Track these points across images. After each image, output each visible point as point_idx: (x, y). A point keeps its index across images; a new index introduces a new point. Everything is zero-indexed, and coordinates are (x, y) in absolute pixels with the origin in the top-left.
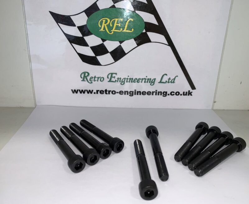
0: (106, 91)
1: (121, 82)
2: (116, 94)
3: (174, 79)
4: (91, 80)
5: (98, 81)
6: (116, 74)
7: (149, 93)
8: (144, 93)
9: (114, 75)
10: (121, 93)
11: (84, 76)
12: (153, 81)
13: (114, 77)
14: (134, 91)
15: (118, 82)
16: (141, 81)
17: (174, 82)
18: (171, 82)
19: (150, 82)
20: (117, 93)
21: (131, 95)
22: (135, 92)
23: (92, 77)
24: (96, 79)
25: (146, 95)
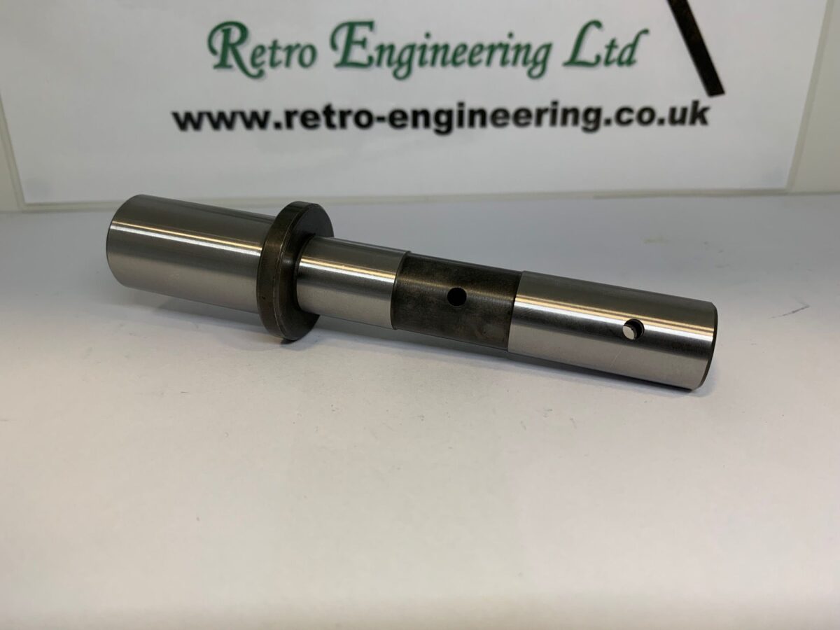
0: (328, 111)
1: (396, 66)
2: (377, 126)
3: (633, 46)
4: (258, 61)
5: (288, 64)
7: (522, 117)
8: (499, 117)
9: (360, 33)
10: (396, 119)
11: (226, 44)
12: (541, 57)
13: (363, 43)
14: (455, 109)
15: (379, 63)
16: (484, 55)
17: (630, 62)
18: (620, 63)
19: (525, 63)
20: (381, 119)
21: (443, 129)
22: (461, 113)
23: (262, 48)
24: (281, 55)
25: (511, 127)
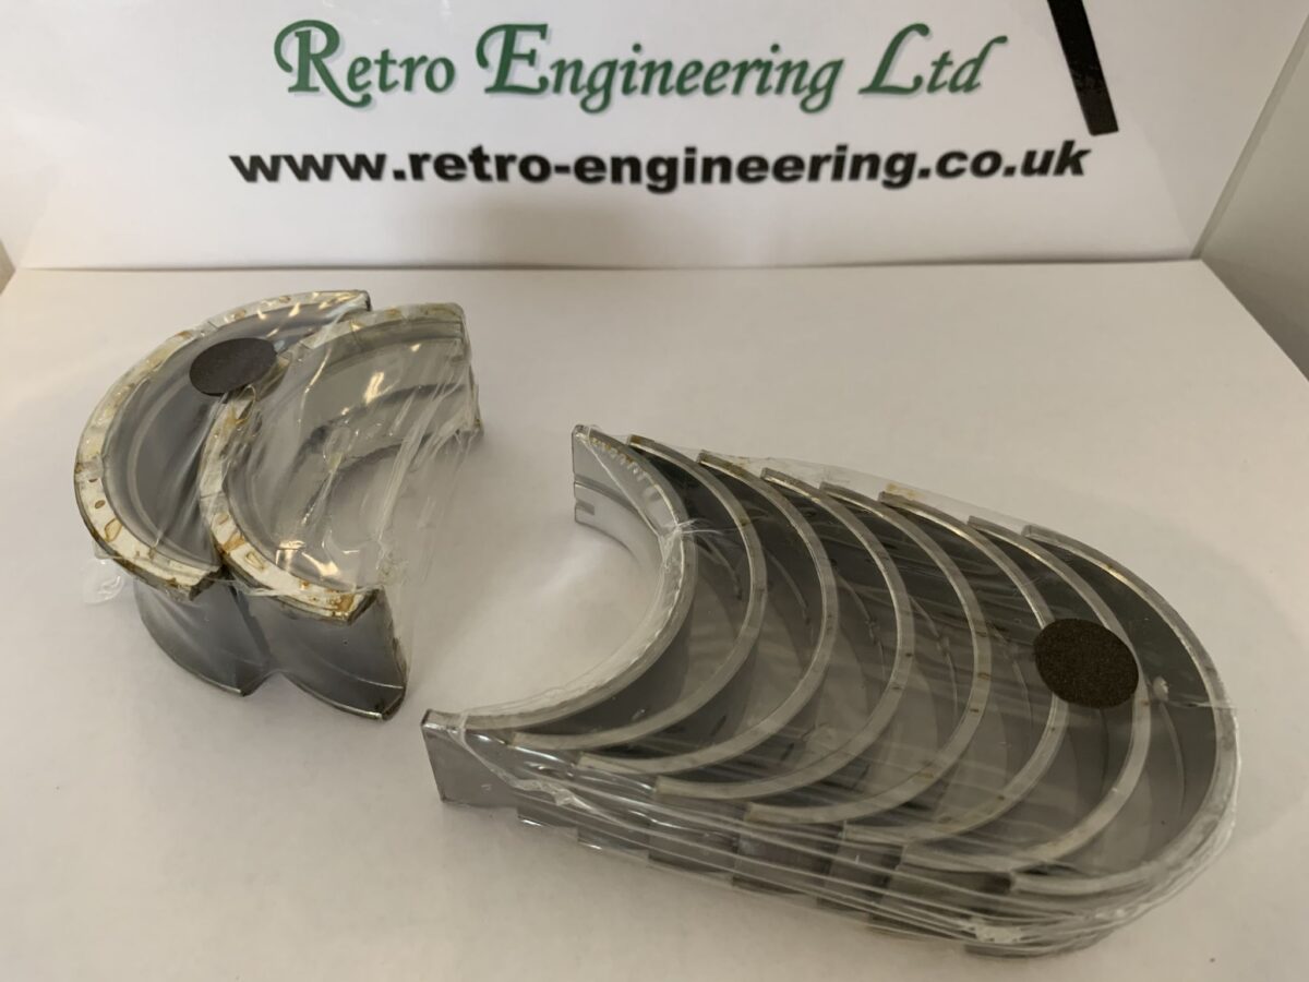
0: (478, 156)
1: (585, 93)
2: (555, 178)
3: (978, 62)
4: (360, 81)
5: (409, 86)
6: (542, 30)
7: (787, 169)
8: (751, 169)
9: (525, 43)
11: (305, 55)
12: (823, 81)
13: (531, 58)
14: (681, 156)
17: (970, 86)
19: (796, 90)
21: (662, 184)
22: (690, 164)
23: (366, 62)
24: (397, 73)
